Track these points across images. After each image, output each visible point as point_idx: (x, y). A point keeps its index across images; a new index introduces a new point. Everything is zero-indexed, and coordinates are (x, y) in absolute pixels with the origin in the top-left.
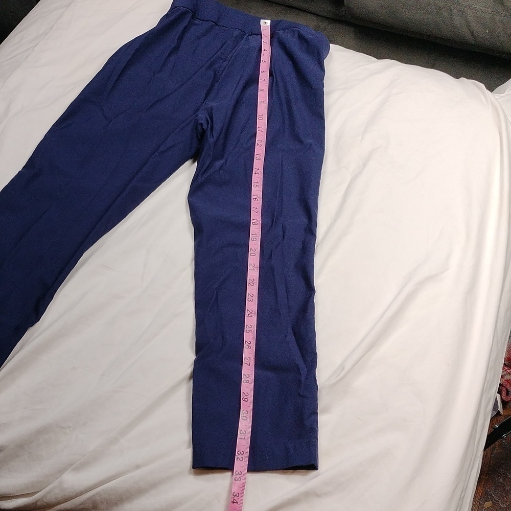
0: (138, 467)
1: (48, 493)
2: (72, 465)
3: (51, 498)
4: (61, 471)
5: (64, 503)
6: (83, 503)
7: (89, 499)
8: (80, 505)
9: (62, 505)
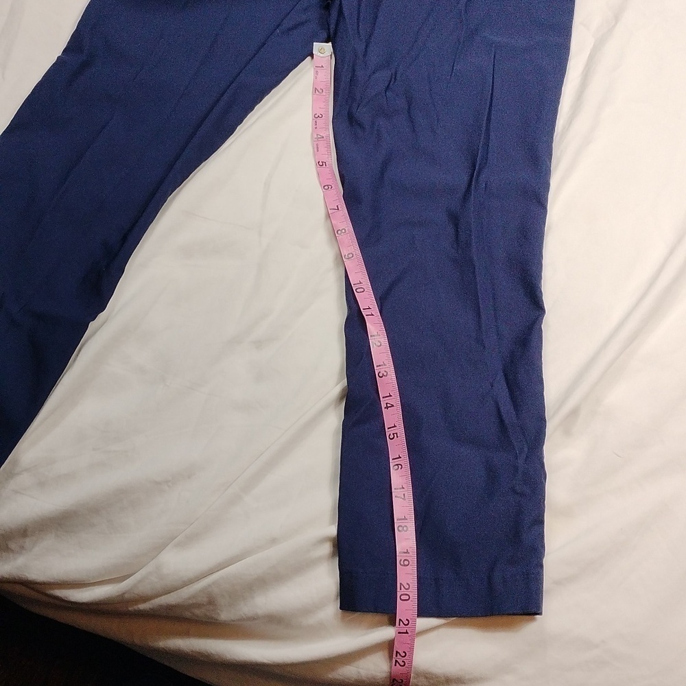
0: (274, 541)
1: (140, 581)
2: (173, 539)
3: (145, 589)
4: (159, 548)
5: (164, 595)
6: (194, 597)
7: (203, 590)
8: (189, 598)
9: (163, 597)
